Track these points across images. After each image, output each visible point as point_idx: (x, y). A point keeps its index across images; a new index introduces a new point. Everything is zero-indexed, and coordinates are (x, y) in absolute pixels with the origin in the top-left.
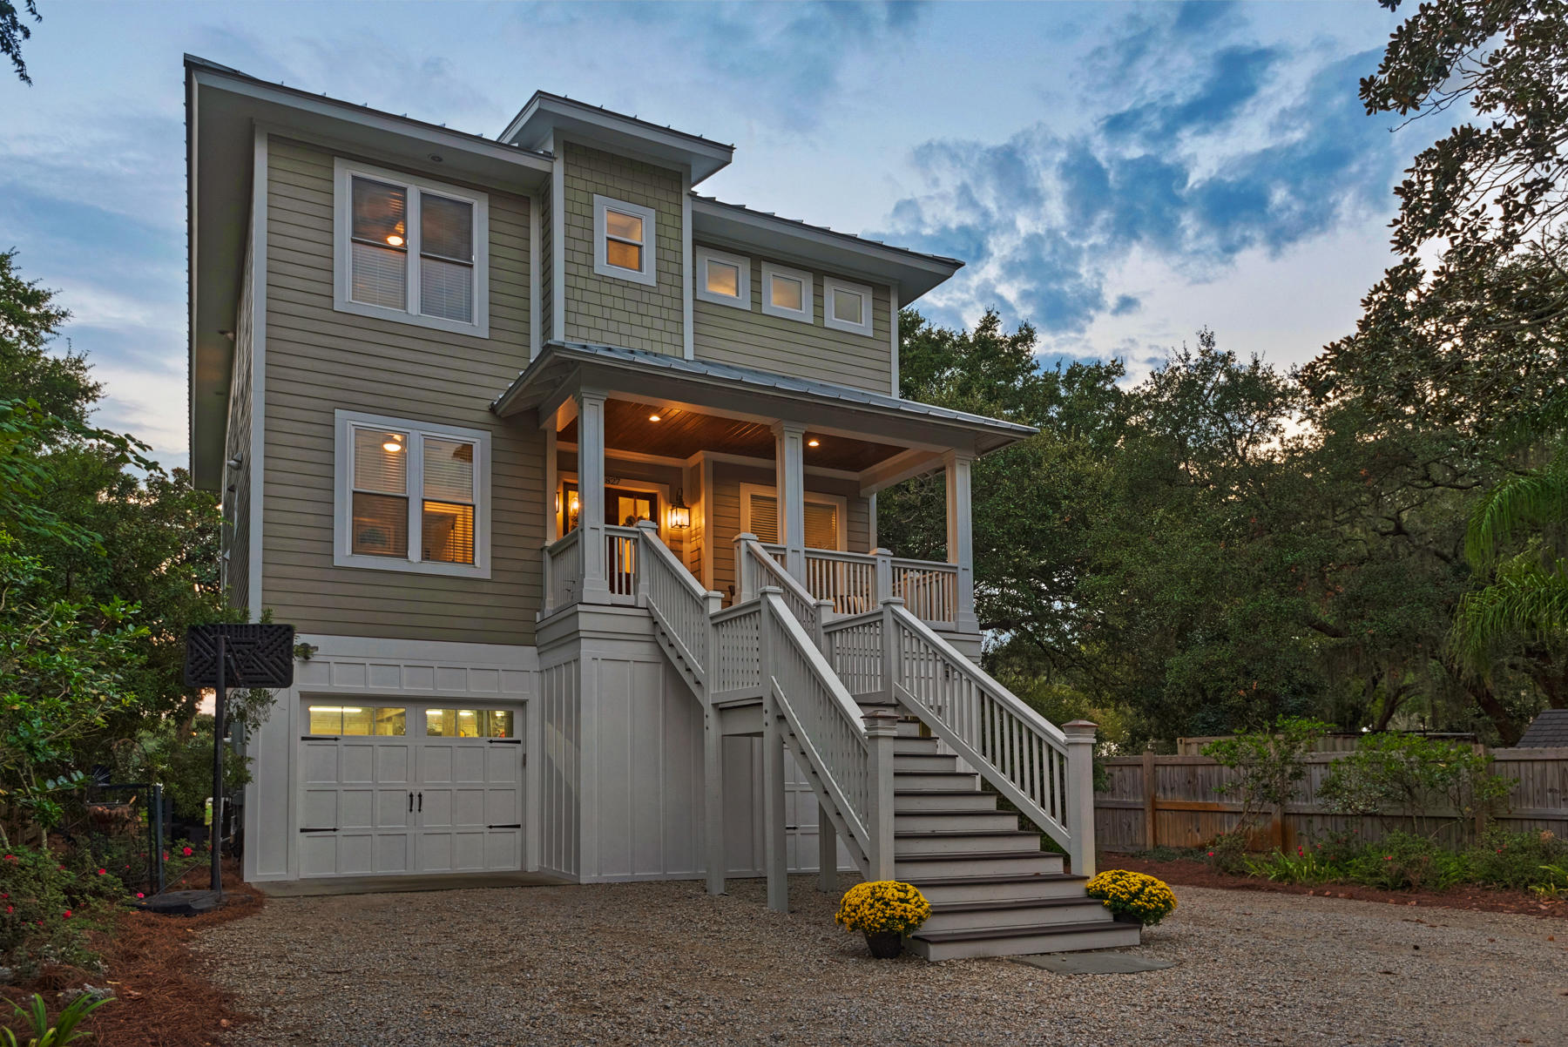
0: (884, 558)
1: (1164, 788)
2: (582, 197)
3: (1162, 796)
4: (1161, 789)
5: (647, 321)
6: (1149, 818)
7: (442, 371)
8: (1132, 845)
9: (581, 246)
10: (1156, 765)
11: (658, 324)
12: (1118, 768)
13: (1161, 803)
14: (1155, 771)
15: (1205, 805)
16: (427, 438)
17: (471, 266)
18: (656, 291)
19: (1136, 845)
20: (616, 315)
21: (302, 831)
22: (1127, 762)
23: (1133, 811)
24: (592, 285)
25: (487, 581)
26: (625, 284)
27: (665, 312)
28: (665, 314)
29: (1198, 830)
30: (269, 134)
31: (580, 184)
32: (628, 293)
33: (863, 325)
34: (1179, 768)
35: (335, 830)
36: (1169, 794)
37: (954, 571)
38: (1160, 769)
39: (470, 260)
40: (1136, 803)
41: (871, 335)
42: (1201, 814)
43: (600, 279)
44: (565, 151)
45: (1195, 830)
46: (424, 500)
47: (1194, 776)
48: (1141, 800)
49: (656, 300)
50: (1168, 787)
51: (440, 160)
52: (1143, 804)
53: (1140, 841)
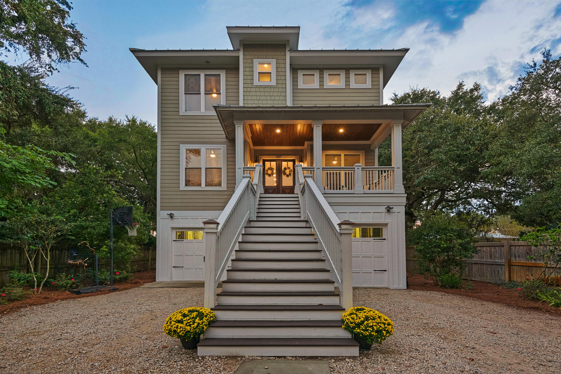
0: (358, 167)
1: (515, 256)
2: (249, 61)
3: (514, 259)
4: (513, 256)
5: (273, 98)
6: (507, 269)
7: (212, 128)
8: (499, 280)
9: (249, 77)
10: (511, 246)
11: (277, 98)
12: (493, 247)
13: (513, 262)
14: (510, 248)
15: (535, 264)
16: (207, 149)
17: (220, 94)
18: (276, 87)
19: (501, 280)
20: (261, 98)
21: (174, 267)
22: (497, 244)
23: (500, 266)
24: (253, 90)
25: (226, 191)
26: (265, 87)
27: (279, 93)
28: (279, 94)
29: (532, 275)
30: (161, 68)
31: (248, 57)
32: (266, 90)
33: (367, 84)
34: (523, 247)
35: (182, 267)
36: (517, 259)
37: (393, 169)
38: (513, 248)
39: (220, 92)
40: (501, 262)
41: (371, 88)
42: (533, 268)
43: (256, 87)
44: (243, 47)
45: (530, 275)
46: (206, 168)
47: (530, 250)
48: (503, 261)
49: (276, 90)
50: (517, 255)
51: (209, 62)
52: (504, 262)
53: (503, 278)
